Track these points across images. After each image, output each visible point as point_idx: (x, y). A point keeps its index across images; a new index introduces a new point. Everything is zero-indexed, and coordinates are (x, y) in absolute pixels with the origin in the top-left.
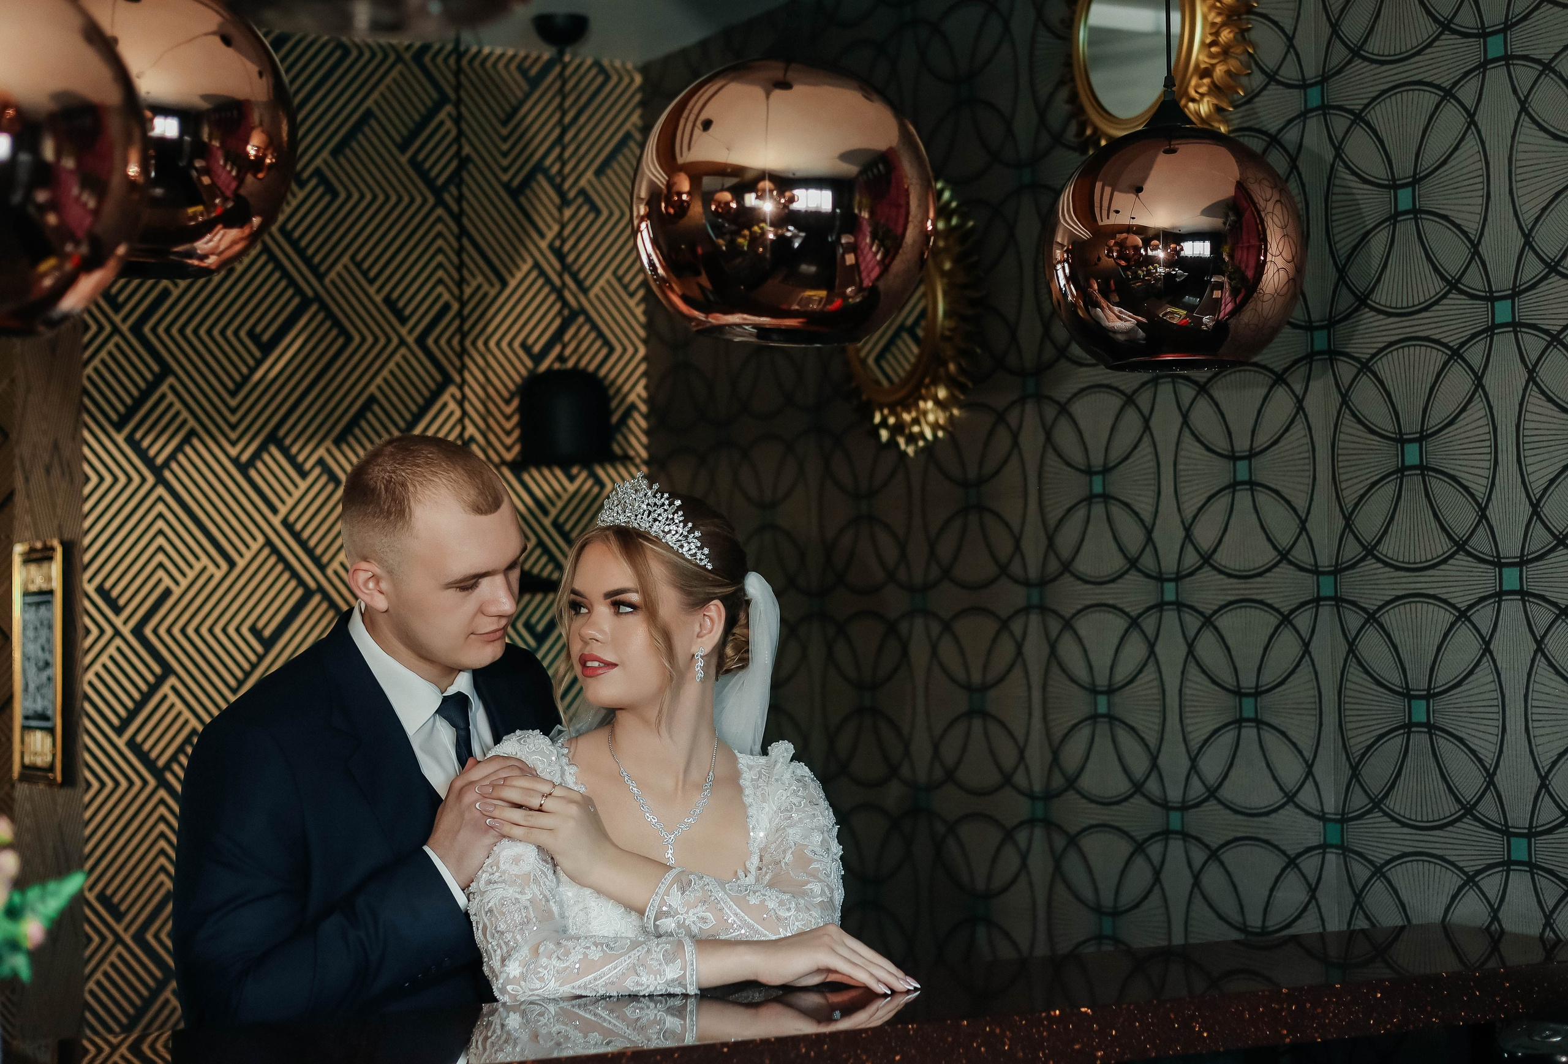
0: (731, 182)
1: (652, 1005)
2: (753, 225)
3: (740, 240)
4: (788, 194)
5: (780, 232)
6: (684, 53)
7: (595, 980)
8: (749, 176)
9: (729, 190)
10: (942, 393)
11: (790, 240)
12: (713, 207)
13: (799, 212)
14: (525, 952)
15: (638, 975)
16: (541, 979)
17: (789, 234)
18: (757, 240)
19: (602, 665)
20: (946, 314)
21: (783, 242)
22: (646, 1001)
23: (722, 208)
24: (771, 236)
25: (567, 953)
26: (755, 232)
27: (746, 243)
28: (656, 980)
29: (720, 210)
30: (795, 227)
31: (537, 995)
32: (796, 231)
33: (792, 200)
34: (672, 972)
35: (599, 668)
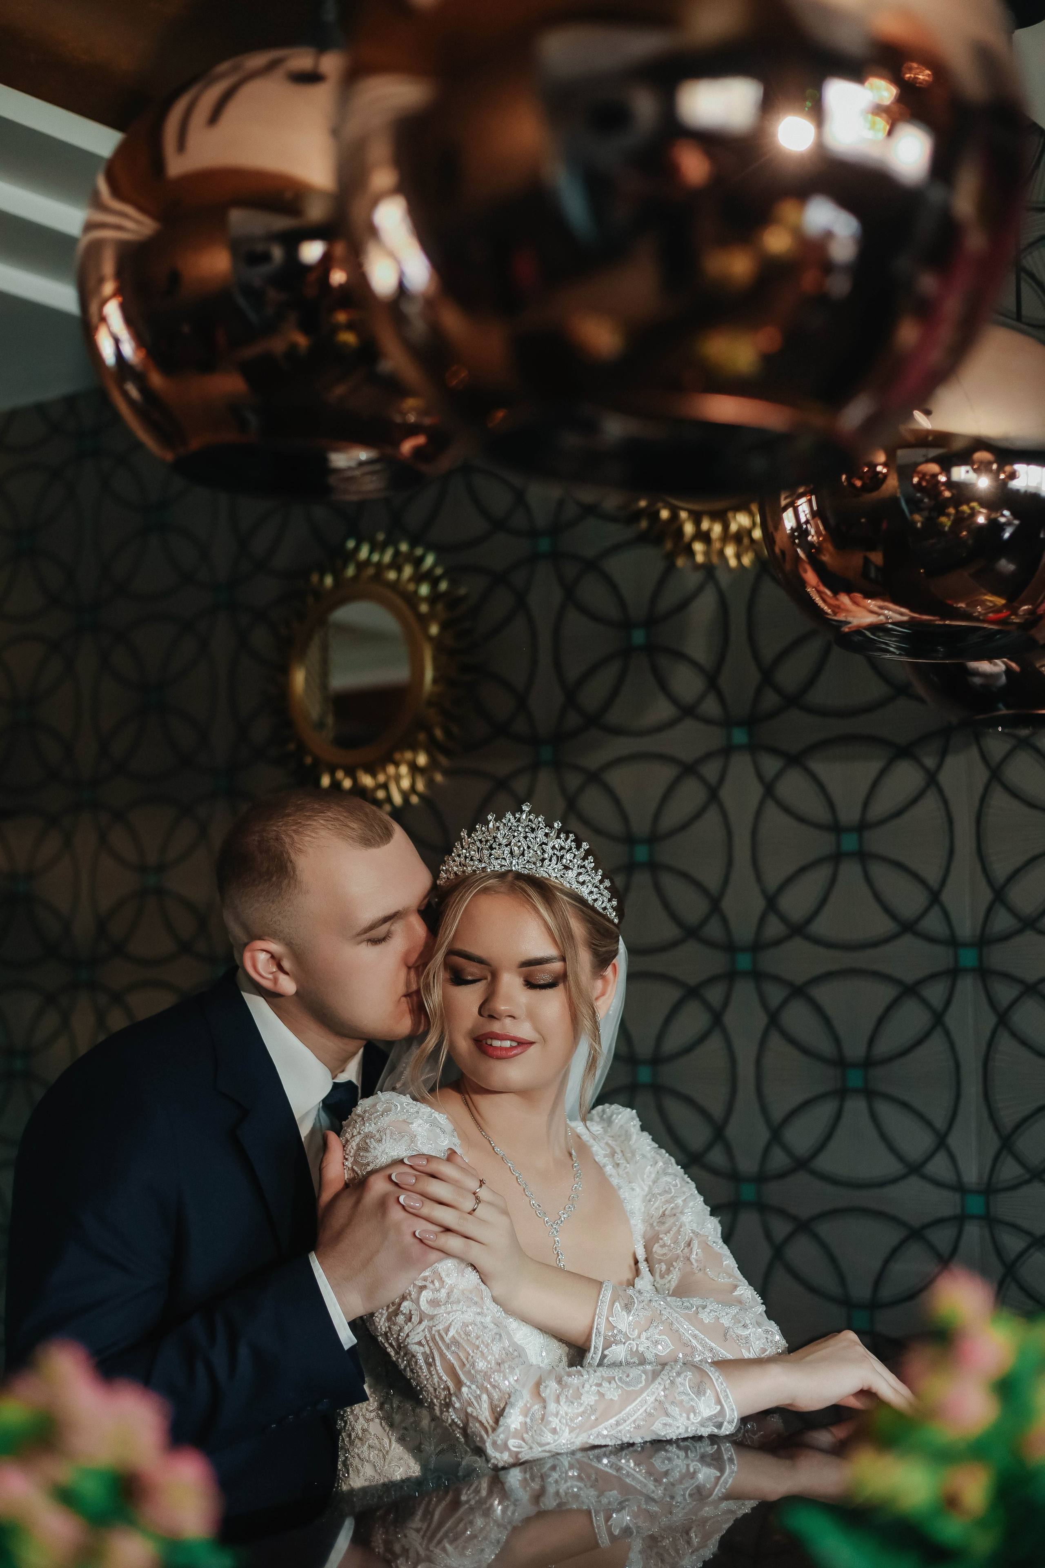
0: (933, 452)
1: (682, 1454)
2: (961, 504)
3: (943, 519)
4: (1008, 469)
5: (993, 516)
6: (40, 408)
7: (618, 1424)
8: (958, 445)
9: (934, 460)
10: (422, 760)
11: (1001, 528)
12: (915, 480)
13: (1018, 491)
14: (525, 1398)
15: (667, 1415)
16: (554, 1431)
17: (1003, 520)
18: (962, 521)
19: (514, 1044)
20: (435, 681)
21: (995, 526)
22: (673, 1449)
23: (927, 481)
24: (981, 520)
25: (578, 1395)
26: (963, 512)
27: (949, 524)
28: (688, 1419)
29: (924, 484)
30: (1012, 513)
31: (549, 1451)
32: (1011, 517)
33: (1013, 476)
34: (706, 1408)
35: (512, 1048)
